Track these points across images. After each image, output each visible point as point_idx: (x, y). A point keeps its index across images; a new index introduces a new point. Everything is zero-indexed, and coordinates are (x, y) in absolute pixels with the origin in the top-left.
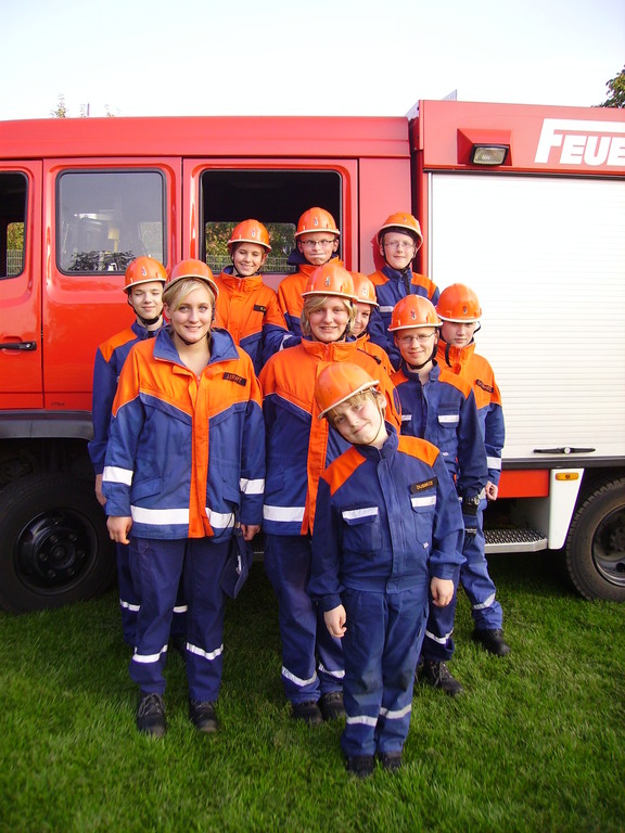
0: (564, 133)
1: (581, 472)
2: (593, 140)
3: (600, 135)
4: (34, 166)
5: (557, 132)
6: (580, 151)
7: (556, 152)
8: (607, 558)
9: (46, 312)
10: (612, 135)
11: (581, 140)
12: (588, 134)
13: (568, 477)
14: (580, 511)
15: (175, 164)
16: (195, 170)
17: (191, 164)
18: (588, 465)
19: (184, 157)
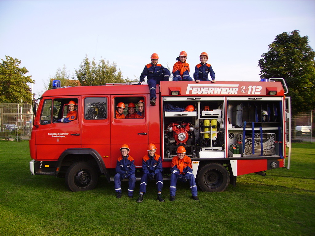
0: (193, 87)
1: (199, 161)
2: (199, 88)
3: (201, 87)
4: (80, 97)
5: (191, 87)
6: (196, 91)
7: (191, 91)
8: (210, 183)
9: (82, 127)
10: (204, 87)
11: (197, 88)
12: (198, 87)
13: (196, 163)
14: (200, 172)
15: (109, 96)
16: (113, 97)
17: (112, 96)
18: (201, 160)
19: (111, 95)
